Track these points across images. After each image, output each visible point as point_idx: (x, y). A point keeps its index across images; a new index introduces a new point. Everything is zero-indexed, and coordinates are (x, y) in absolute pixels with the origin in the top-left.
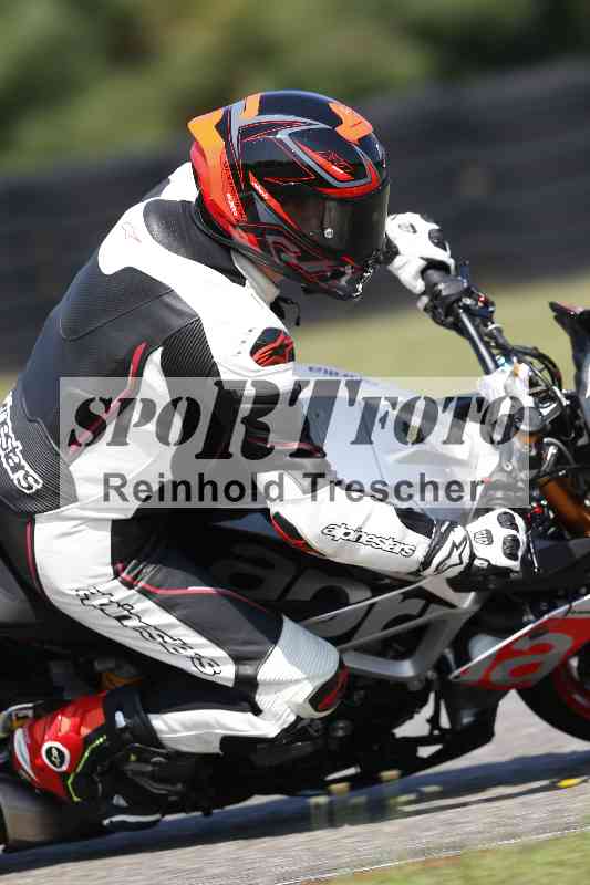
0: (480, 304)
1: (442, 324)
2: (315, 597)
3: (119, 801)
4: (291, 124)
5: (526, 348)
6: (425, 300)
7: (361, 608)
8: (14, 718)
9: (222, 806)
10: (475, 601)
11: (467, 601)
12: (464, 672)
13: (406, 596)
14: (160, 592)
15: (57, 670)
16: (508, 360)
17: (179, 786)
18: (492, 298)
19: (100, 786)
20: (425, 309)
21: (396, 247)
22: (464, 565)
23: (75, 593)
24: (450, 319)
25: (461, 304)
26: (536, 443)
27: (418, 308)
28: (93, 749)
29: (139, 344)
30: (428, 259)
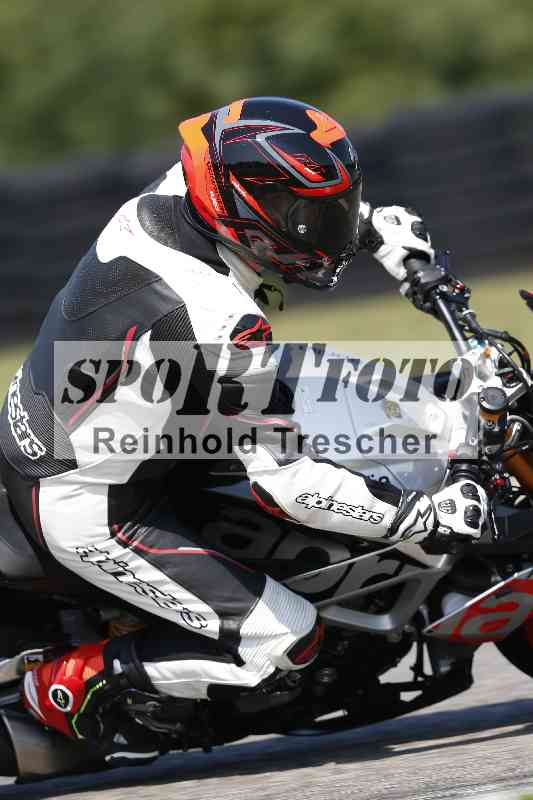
0: (457, 291)
1: (421, 308)
2: (299, 556)
3: (119, 739)
5: (497, 332)
6: (407, 286)
7: (341, 567)
8: (26, 662)
9: (221, 744)
10: (448, 562)
11: (440, 562)
12: (436, 627)
13: (383, 557)
14: (152, 551)
15: (68, 618)
16: (481, 343)
17: (178, 725)
18: (468, 285)
19: (102, 726)
20: (407, 295)
21: (381, 237)
22: (428, 532)
23: (75, 550)
24: (428, 304)
25: (438, 291)
26: (499, 421)
27: (400, 294)
28: (93, 693)
29: (132, 326)
30: (410, 249)
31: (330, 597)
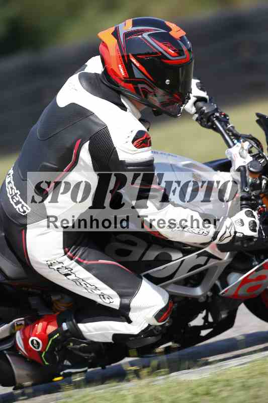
0: (222, 116)
1: (205, 126)
3: (67, 363)
4: (148, 31)
5: (246, 135)
6: (197, 116)
7: (178, 263)
8: (16, 325)
9: (110, 364)
10: (230, 257)
11: (226, 257)
12: (226, 291)
13: (199, 255)
15: (34, 302)
16: (239, 141)
18: (227, 113)
19: (57, 357)
20: (197, 120)
22: (232, 237)
23: (46, 263)
24: (210, 124)
25: (215, 116)
26: (259, 177)
27: (193, 120)
28: (53, 340)
29: (78, 139)
30: (197, 97)
31: (171, 279)
